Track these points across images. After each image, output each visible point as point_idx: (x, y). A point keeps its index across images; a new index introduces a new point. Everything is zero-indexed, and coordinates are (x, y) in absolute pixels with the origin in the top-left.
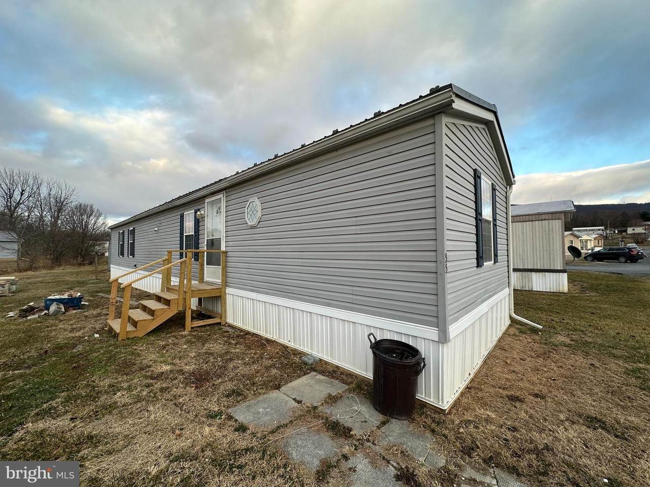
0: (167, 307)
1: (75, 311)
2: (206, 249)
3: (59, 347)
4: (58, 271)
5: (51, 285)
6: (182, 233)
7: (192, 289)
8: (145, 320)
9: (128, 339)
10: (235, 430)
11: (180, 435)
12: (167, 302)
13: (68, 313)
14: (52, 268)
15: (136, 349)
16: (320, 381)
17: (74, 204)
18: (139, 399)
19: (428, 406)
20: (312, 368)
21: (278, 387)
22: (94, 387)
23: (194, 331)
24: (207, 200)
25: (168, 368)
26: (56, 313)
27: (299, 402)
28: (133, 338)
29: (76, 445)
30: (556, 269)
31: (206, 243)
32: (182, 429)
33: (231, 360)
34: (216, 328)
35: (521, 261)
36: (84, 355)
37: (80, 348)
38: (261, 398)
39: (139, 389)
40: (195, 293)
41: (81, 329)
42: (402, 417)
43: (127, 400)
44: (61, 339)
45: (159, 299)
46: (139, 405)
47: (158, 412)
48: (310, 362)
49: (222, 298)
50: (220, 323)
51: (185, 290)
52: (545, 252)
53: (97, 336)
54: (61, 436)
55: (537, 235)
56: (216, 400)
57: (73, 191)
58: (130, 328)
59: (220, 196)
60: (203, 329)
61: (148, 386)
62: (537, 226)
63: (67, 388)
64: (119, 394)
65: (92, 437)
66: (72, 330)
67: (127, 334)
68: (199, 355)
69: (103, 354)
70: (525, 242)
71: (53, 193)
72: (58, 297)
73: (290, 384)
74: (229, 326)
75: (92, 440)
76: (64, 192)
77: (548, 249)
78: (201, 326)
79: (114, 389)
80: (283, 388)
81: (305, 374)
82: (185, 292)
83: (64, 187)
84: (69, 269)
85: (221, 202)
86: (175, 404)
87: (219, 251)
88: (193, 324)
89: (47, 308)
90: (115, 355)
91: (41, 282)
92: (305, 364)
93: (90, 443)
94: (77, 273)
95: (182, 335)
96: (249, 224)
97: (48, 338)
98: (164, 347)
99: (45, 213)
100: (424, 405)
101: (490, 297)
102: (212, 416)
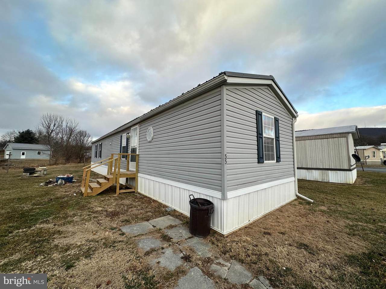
0: (108, 182)
1: (69, 184)
2: (130, 153)
3: (57, 198)
4: (67, 166)
5: (62, 172)
6: (121, 146)
7: (120, 173)
8: (97, 188)
9: (88, 196)
10: (120, 235)
11: (95, 234)
12: (108, 179)
13: (66, 185)
14: (65, 164)
15: (89, 201)
16: (170, 219)
17: (78, 130)
18: (83, 220)
19: (217, 233)
20: (169, 213)
21: (148, 220)
22: (67, 214)
23: (120, 195)
24: (132, 129)
25: (101, 209)
26: (61, 184)
27: (154, 227)
28: (90, 196)
29: (53, 233)
30: (344, 168)
31: (130, 150)
32: (97, 232)
33: (132, 208)
34: (132, 194)
35: (321, 164)
36: (67, 202)
37: (66, 199)
38: (137, 224)
39: (84, 216)
40: (122, 175)
41: (69, 191)
42: (200, 236)
43: (78, 220)
44: (59, 195)
45: (105, 178)
46: (82, 222)
47: (89, 225)
48: (169, 210)
49: (136, 178)
50: (134, 192)
51: (117, 173)
52: (337, 158)
53: (75, 194)
54: (48, 230)
55: (331, 147)
56: (116, 223)
57: (78, 124)
58: (89, 191)
59: (137, 126)
60: (125, 194)
61: (89, 215)
62: (331, 142)
63: (56, 214)
64: (76, 217)
65: (60, 231)
66: (66, 192)
67: (87, 194)
68: (117, 205)
69: (74, 202)
70: (323, 152)
71: (68, 125)
72: (62, 177)
73: (154, 220)
74: (139, 193)
75: (59, 232)
76: (73, 125)
77: (339, 156)
78: (125, 193)
79: (74, 215)
80: (150, 221)
81: (164, 216)
82: (117, 175)
83: (73, 122)
84: (73, 165)
85: (137, 130)
86: (98, 223)
87: (135, 154)
88: (120, 191)
89: (57, 182)
90: (80, 202)
91: (58, 171)
92: (166, 211)
93: (58, 233)
94: (76, 167)
95: (114, 196)
96: (148, 140)
97: (54, 195)
98: (103, 201)
99: (64, 136)
100: (215, 232)
101: (271, 181)
102: (112, 229)
